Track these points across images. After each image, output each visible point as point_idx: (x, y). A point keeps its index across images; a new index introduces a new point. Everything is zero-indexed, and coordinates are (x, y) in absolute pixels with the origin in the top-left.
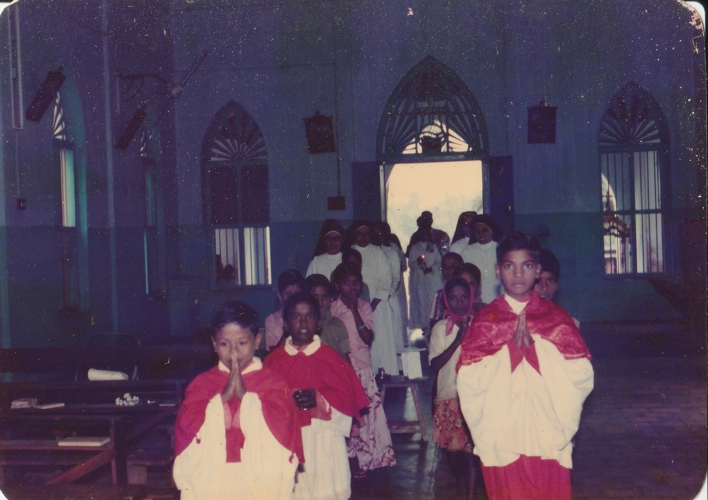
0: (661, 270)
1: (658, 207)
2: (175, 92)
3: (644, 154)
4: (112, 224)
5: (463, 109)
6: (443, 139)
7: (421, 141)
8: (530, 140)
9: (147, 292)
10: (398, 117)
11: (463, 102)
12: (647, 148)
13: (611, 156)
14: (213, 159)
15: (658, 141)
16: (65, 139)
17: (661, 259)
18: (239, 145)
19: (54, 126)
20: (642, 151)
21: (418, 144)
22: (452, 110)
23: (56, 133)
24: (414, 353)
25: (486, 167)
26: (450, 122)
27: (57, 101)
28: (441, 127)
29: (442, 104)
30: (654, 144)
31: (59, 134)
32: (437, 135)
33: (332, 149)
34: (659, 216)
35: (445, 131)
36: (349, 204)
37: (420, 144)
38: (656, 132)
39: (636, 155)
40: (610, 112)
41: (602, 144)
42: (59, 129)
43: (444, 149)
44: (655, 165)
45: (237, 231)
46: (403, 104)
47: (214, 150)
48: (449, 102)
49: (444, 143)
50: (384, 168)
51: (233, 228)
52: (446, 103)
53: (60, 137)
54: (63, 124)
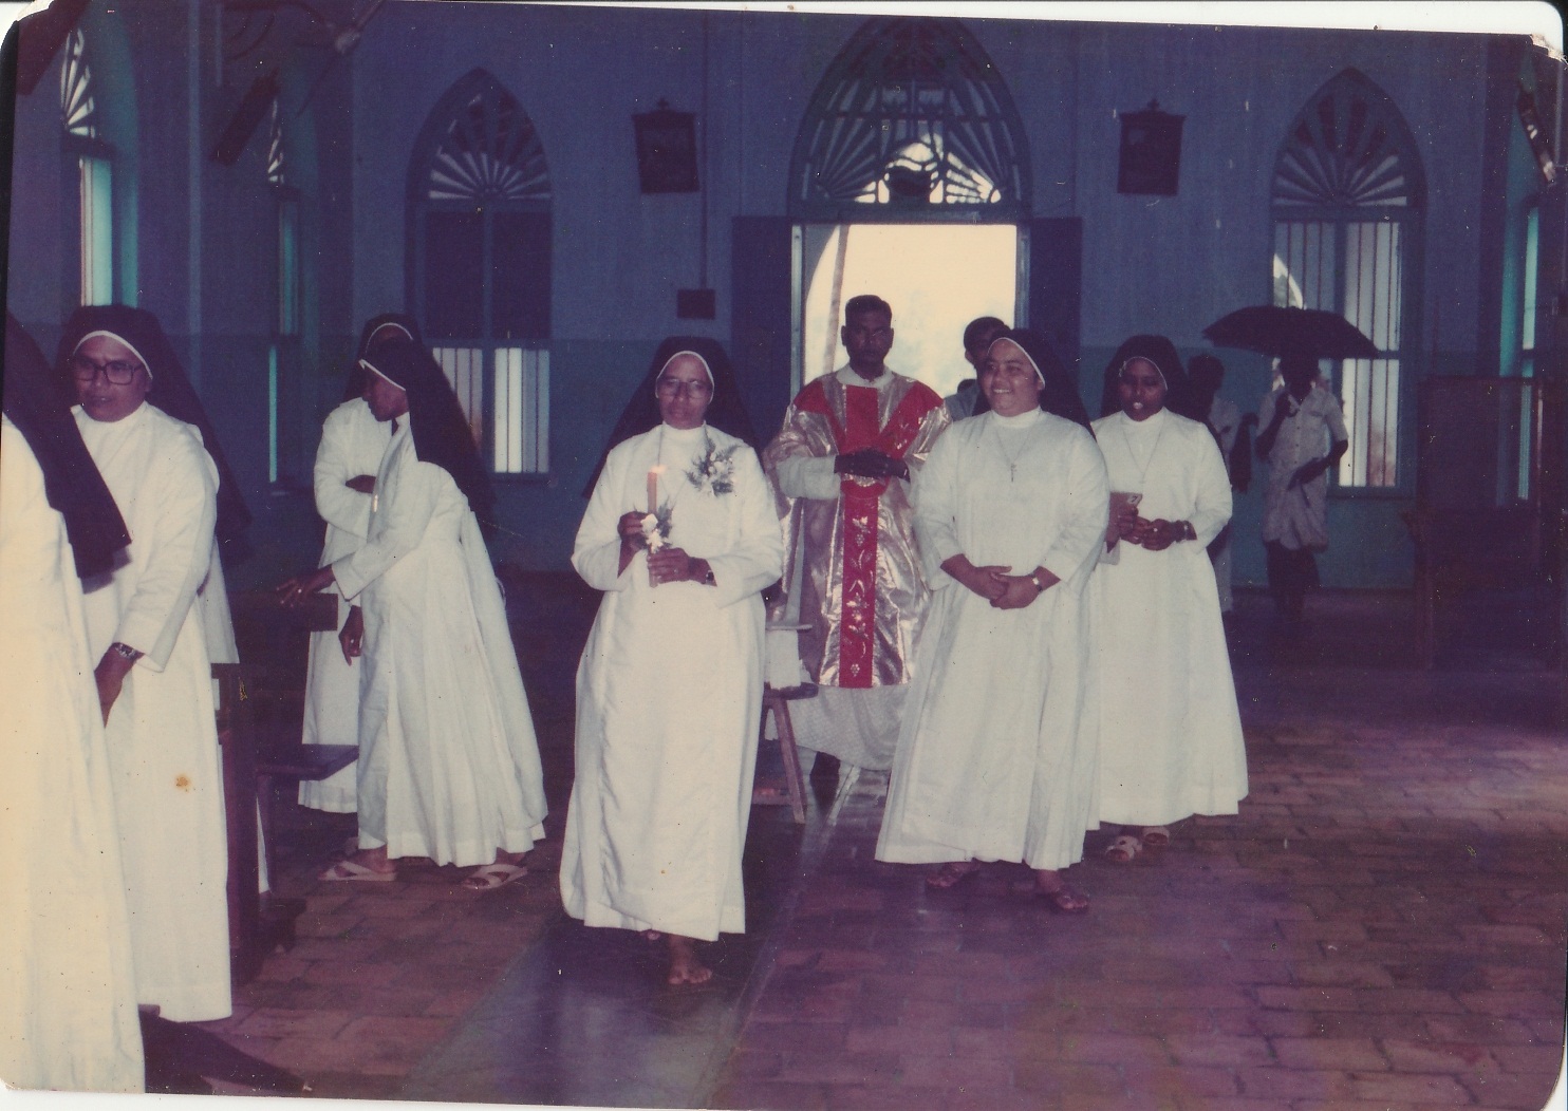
0: (1391, 483)
1: (1394, 347)
2: (342, 42)
3: (1368, 228)
4: (195, 326)
5: (981, 110)
6: (935, 175)
7: (887, 177)
8: (1123, 187)
9: (273, 477)
10: (840, 122)
11: (984, 96)
12: (1376, 216)
13: (1297, 228)
14: (434, 195)
15: (1401, 201)
16: (93, 135)
17: (1392, 458)
18: (491, 165)
19: (69, 104)
20: (1364, 221)
21: (881, 183)
22: (958, 110)
23: (72, 120)
24: (785, 633)
25: (1025, 241)
26: (953, 137)
27: (78, 50)
28: (932, 146)
29: (934, 96)
30: (1392, 208)
31: (79, 124)
32: (924, 164)
33: (691, 186)
34: (1394, 365)
35: (941, 155)
36: (723, 308)
37: (887, 183)
38: (1399, 182)
39: (1353, 228)
40: (1301, 132)
41: (1280, 201)
42: (82, 113)
43: (936, 196)
44: (1390, 254)
45: (478, 354)
46: (852, 92)
47: (437, 176)
48: (952, 94)
49: (936, 182)
50: (803, 230)
51: (471, 347)
52: (947, 97)
53: (82, 131)
54: (91, 101)
